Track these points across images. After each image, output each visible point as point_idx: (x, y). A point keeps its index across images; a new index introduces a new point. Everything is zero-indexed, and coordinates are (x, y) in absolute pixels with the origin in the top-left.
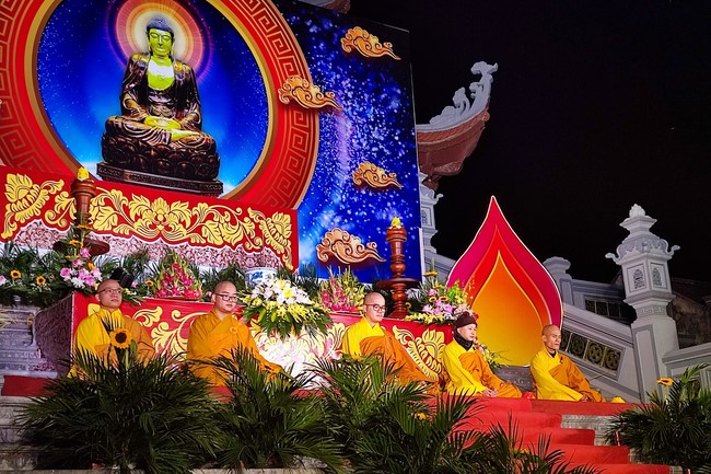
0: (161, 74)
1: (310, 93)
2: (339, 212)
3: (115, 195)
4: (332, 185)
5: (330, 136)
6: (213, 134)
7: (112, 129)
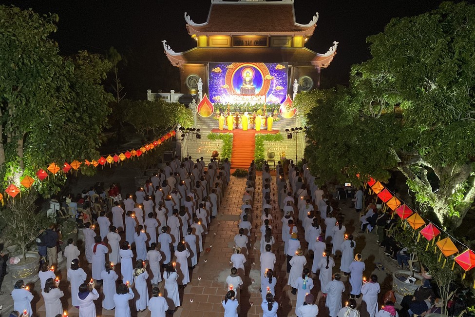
0: (248, 79)
1: (269, 77)
2: (273, 94)
3: (242, 96)
4: (272, 90)
5: (272, 83)
6: (255, 86)
7: (242, 88)
